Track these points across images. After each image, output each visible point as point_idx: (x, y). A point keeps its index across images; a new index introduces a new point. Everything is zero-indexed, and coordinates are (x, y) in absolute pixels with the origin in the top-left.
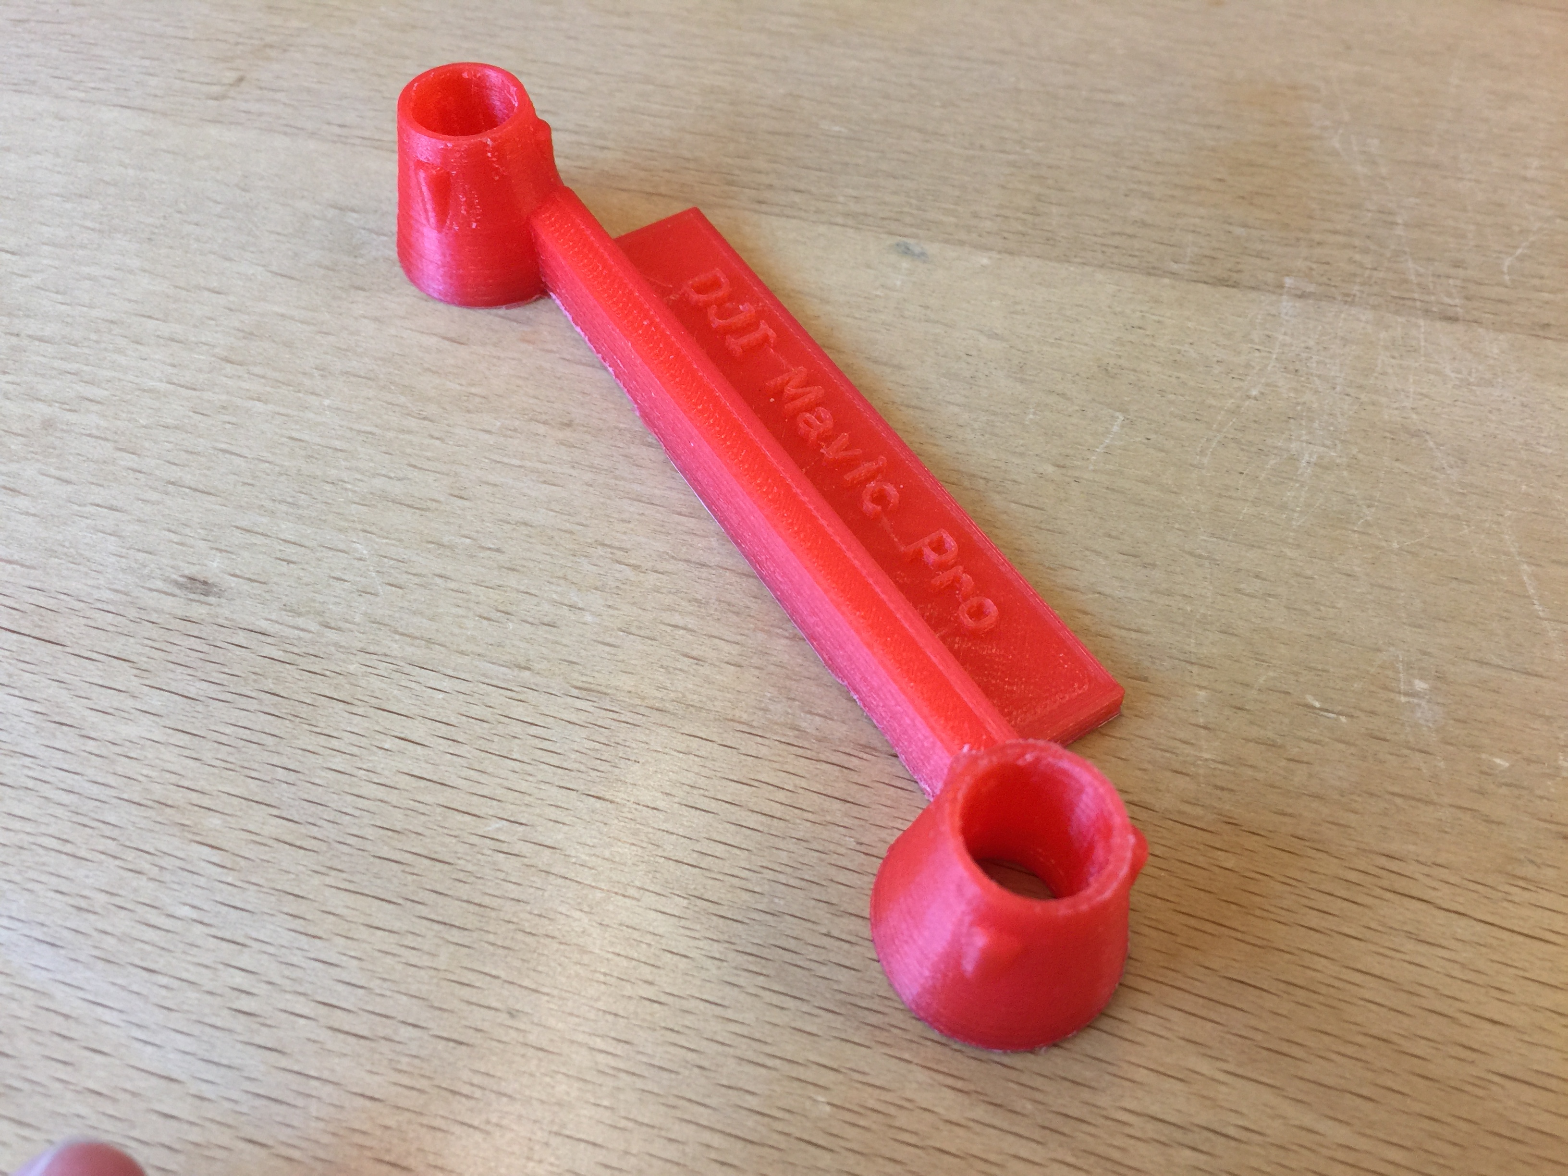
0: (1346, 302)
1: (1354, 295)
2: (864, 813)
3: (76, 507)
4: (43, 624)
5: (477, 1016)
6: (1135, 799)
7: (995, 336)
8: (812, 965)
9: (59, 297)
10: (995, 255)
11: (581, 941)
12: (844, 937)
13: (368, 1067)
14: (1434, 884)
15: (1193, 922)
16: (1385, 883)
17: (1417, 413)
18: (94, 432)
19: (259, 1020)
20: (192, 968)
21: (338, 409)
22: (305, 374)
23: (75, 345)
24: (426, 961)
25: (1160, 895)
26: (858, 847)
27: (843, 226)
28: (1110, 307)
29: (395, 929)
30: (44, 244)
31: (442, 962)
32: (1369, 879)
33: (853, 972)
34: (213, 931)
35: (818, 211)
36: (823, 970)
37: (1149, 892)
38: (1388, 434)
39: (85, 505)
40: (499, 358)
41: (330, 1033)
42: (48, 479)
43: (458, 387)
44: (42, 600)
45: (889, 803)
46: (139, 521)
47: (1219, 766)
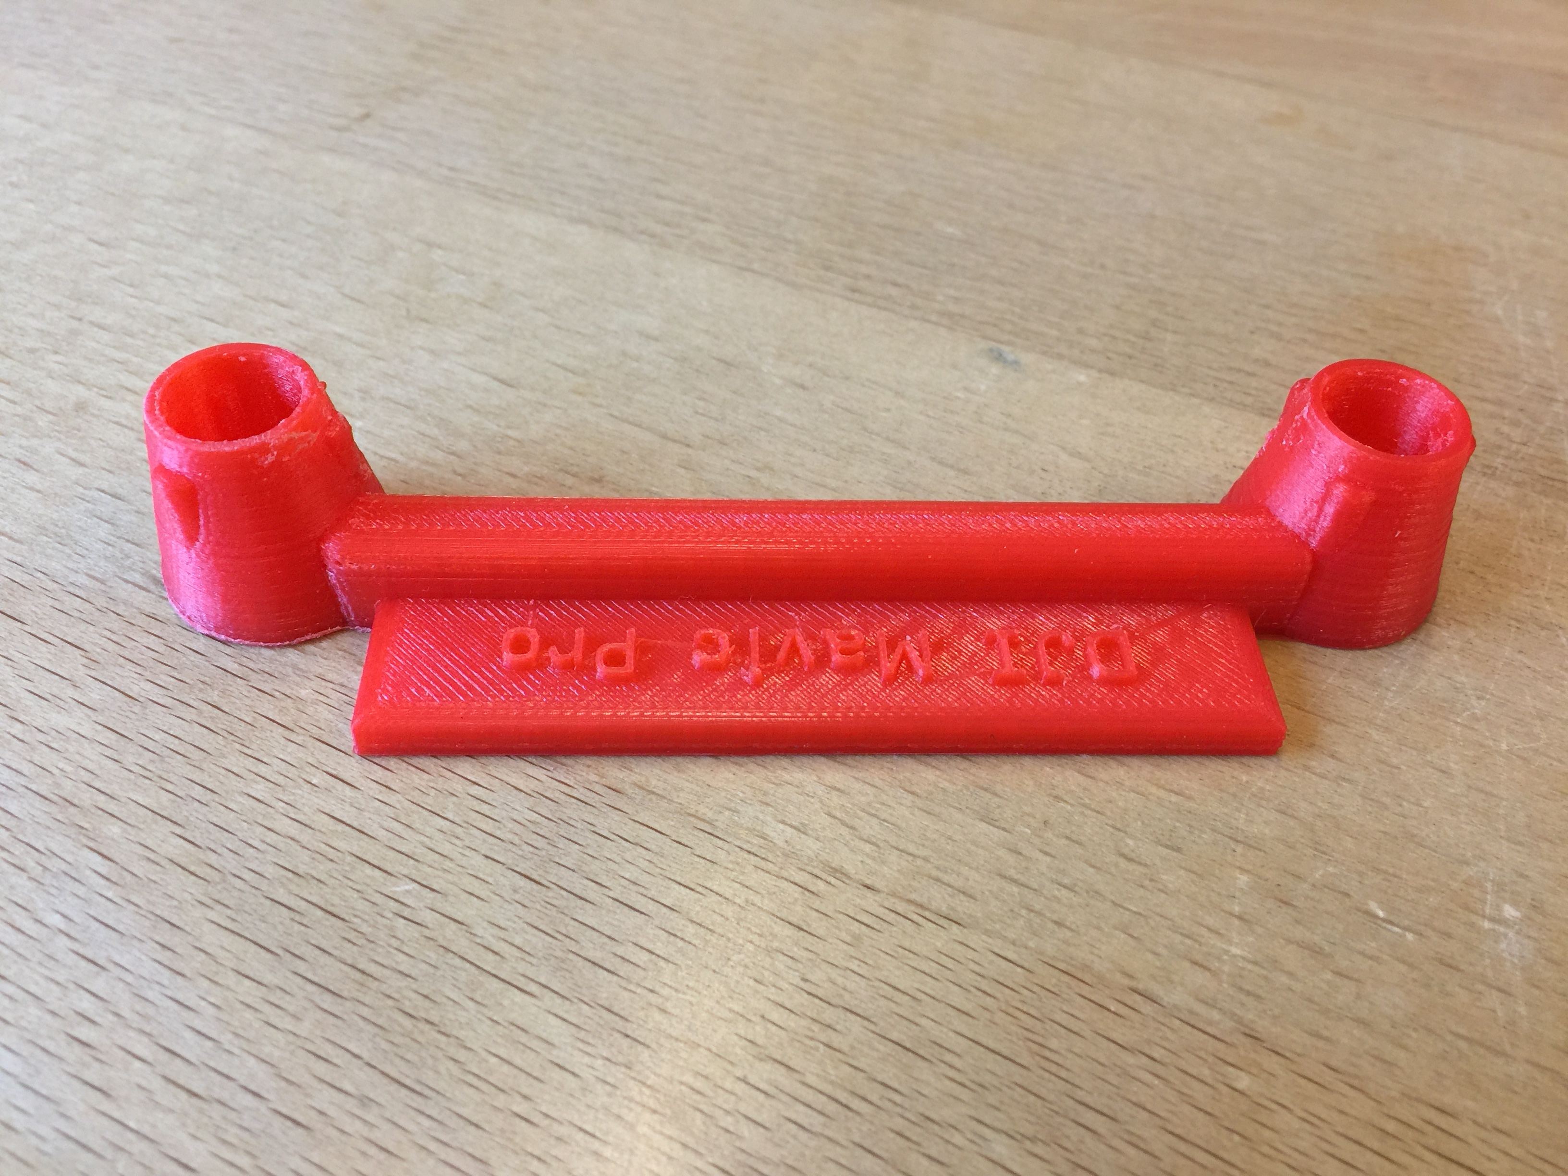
2: (818, 946)
3: (81, 490)
4: (12, 599)
5: (324, 1098)
6: (1140, 987)
7: (1079, 455)
8: (718, 1113)
9: (131, 290)
10: (1094, 373)
11: (462, 1034)
12: (762, 1086)
13: (192, 1131)
14: (1493, 1154)
15: (1183, 1147)
16: (1431, 1143)
17: (1552, 604)
18: (124, 421)
19: (93, 1053)
20: (42, 982)
21: (368, 432)
22: (345, 394)
23: (132, 335)
24: (287, 1023)
25: (1149, 1106)
26: (802, 984)
27: (936, 324)
29: (265, 982)
30: (133, 240)
31: (304, 1028)
32: (1410, 1133)
33: (761, 1130)
34: (76, 947)
35: (913, 307)
36: (728, 1122)
37: (1134, 1099)
39: (90, 489)
40: (545, 405)
41: (163, 1083)
42: (64, 459)
43: (495, 428)
44: (18, 575)
45: (848, 939)
46: (137, 512)
47: (1250, 967)
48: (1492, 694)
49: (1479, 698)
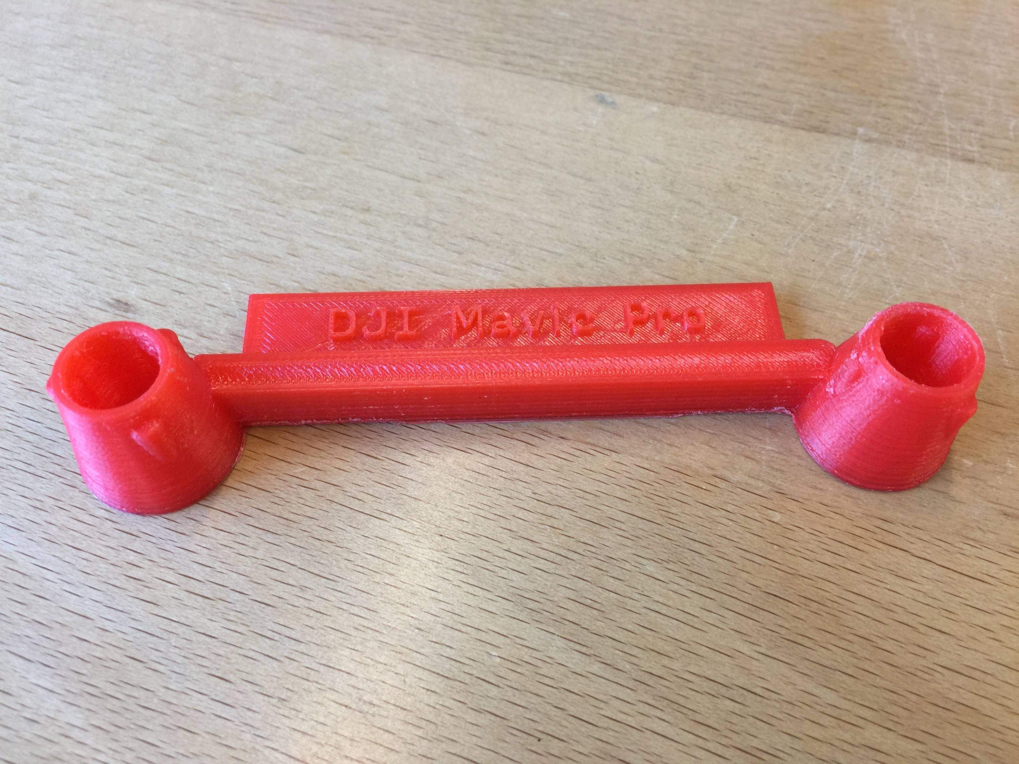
0: (898, 146)
1: (905, 142)
2: (539, 474)
3: (47, 251)
4: (23, 326)
5: (280, 589)
6: (718, 474)
7: (656, 161)
8: (497, 569)
9: (45, 113)
10: (661, 105)
11: (349, 546)
12: (518, 553)
13: (210, 617)
14: (912, 540)
15: (748, 556)
16: (879, 538)
17: (939, 225)
18: (63, 203)
19: (143, 583)
20: (103, 548)
21: (218, 193)
22: (198, 169)
23: (53, 145)
24: (250, 552)
25: (728, 537)
26: (533, 496)
27: (562, 81)
28: (736, 144)
29: (232, 531)
30: (37, 77)
31: (260, 554)
32: (868, 534)
33: (522, 575)
34: (118, 526)
35: (545, 71)
36: (503, 573)
37: (720, 534)
38: (917, 238)
39: (53, 250)
40: (325, 163)
41: (187, 593)
42: (32, 233)
43: (297, 182)
44: (23, 311)
45: (556, 468)
46: (87, 262)
47: (777, 455)
48: (905, 283)
49: (898, 286)
